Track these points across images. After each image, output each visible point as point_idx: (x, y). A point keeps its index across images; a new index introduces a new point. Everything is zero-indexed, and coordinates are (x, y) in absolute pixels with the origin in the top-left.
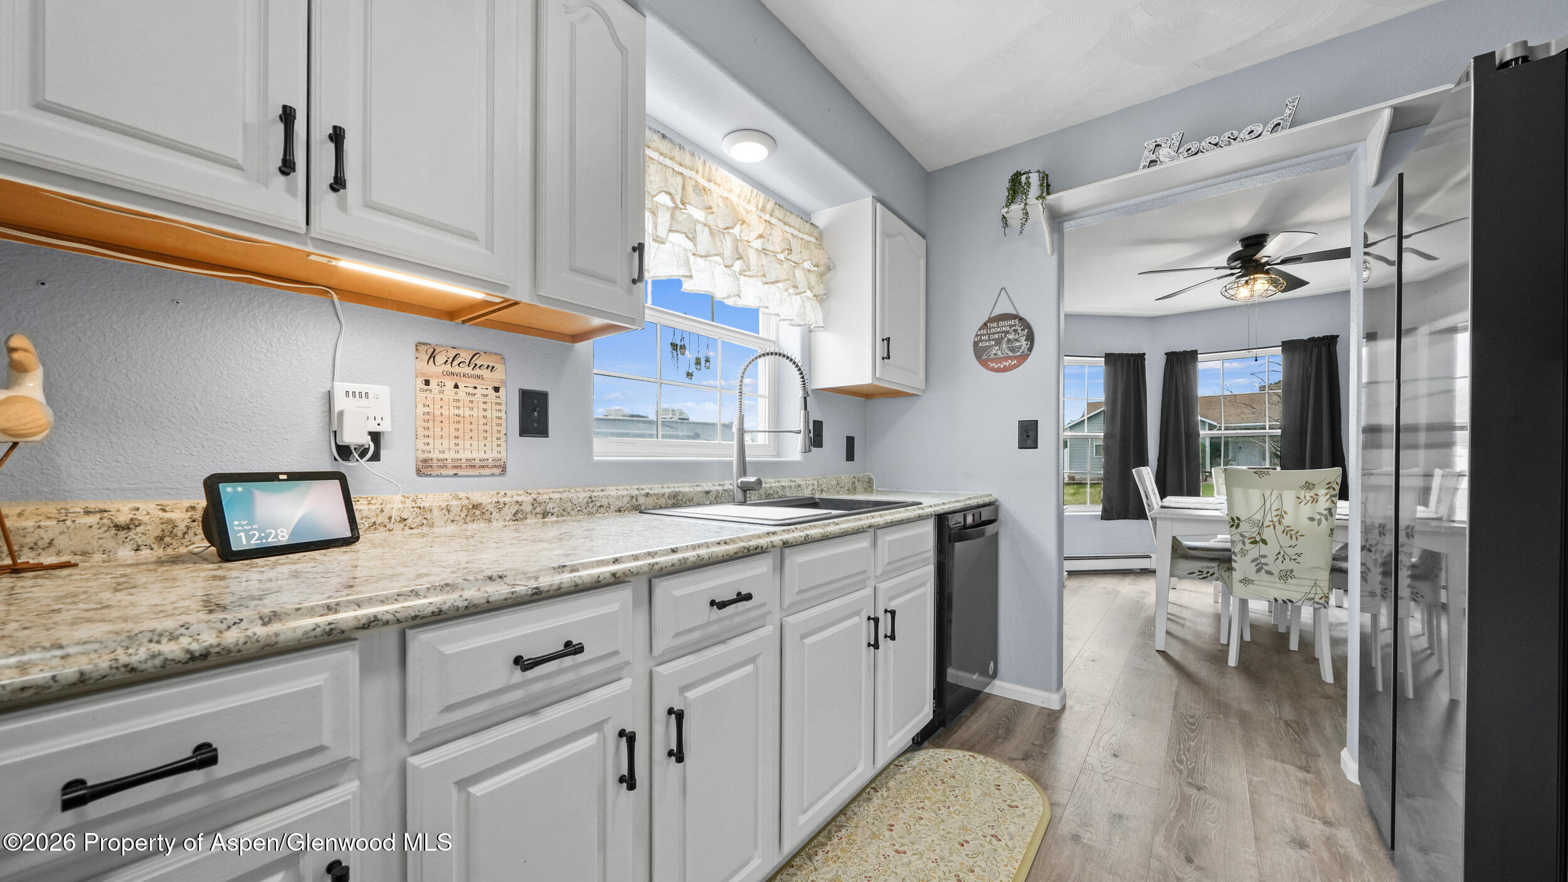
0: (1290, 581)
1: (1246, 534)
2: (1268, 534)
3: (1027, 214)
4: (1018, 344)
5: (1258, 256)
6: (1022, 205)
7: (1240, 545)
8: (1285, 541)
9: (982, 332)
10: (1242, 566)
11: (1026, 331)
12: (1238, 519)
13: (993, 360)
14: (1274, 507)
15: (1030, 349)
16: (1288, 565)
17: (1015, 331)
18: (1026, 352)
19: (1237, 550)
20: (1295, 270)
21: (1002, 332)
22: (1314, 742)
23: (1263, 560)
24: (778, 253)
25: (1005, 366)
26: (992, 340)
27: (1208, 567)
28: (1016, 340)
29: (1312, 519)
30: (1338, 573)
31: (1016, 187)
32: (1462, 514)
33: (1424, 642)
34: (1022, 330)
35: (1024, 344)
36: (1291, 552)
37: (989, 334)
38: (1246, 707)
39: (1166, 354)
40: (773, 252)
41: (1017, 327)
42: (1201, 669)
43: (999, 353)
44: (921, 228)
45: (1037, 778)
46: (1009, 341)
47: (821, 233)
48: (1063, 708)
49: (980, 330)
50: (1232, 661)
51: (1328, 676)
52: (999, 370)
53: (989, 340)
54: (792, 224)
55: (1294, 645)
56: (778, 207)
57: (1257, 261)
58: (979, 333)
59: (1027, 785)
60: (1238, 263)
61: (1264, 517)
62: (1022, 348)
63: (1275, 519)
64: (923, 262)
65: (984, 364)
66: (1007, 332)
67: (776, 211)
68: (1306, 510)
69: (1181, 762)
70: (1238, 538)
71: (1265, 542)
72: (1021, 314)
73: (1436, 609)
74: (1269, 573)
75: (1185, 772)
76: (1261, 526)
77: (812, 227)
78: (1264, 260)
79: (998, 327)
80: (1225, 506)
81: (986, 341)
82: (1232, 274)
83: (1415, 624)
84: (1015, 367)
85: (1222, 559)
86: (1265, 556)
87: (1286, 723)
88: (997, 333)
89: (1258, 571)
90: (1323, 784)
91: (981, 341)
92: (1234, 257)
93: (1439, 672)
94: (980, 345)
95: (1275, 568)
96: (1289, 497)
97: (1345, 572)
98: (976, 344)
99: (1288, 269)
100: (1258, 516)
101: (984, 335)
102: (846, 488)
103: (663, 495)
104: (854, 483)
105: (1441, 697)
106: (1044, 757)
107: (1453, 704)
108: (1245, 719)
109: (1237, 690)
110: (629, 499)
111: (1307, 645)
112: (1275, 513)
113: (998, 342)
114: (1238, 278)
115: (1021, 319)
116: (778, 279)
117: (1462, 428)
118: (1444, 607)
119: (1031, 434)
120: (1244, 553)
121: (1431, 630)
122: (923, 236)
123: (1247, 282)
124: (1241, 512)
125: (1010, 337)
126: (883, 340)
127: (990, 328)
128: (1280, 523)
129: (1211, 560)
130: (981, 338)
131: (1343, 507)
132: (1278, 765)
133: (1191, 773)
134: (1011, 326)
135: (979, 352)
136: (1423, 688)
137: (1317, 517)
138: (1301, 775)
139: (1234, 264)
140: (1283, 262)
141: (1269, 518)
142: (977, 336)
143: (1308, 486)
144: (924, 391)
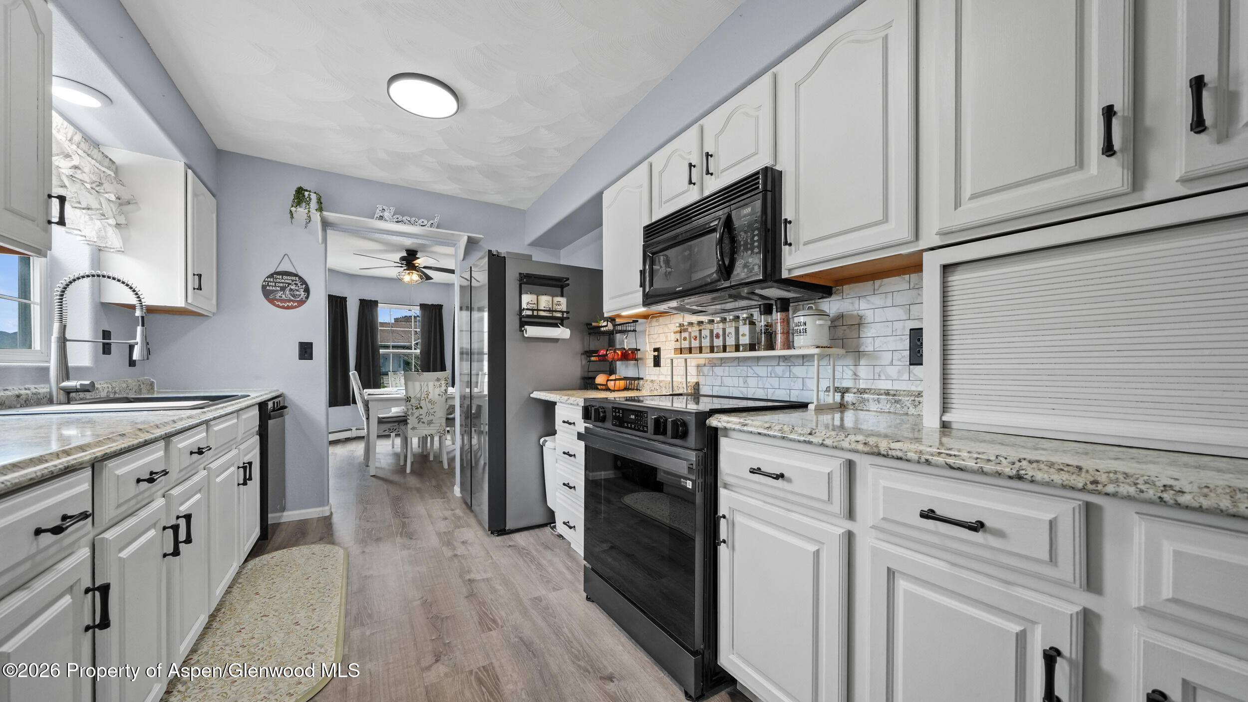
0: (432, 425)
1: (414, 405)
2: (423, 404)
3: (310, 217)
4: (298, 293)
5: (414, 262)
6: (306, 211)
7: (411, 411)
8: (430, 406)
9: (269, 279)
10: (412, 421)
11: (304, 286)
12: (410, 397)
13: (278, 300)
14: (425, 390)
15: (307, 298)
16: (431, 417)
17: (296, 284)
18: (304, 299)
19: (409, 413)
20: (429, 272)
21: (287, 283)
22: (444, 489)
23: (421, 417)
24: (86, 182)
25: (288, 305)
26: (278, 287)
27: (393, 426)
28: (297, 290)
29: (439, 395)
30: (450, 421)
31: (300, 196)
32: (486, 392)
33: (477, 446)
34: (301, 285)
35: (303, 294)
36: (432, 411)
37: (276, 283)
38: (418, 486)
39: (360, 300)
40: (81, 180)
41: (297, 282)
42: (396, 478)
43: (284, 296)
44: (214, 191)
45: (333, 543)
46: (291, 290)
47: (117, 168)
48: (331, 514)
49: (267, 277)
50: (408, 470)
51: (446, 466)
52: (283, 307)
53: (275, 286)
54: (95, 157)
55: (431, 458)
56: (84, 140)
57: (413, 264)
58: (266, 279)
59: (329, 547)
60: (404, 262)
61: (421, 395)
62: (301, 296)
63: (426, 396)
64: (214, 215)
65: (272, 301)
66: (289, 284)
67: (82, 143)
68: (437, 391)
69: (398, 512)
70: (410, 407)
71: (421, 408)
72: (300, 274)
73: (480, 433)
74: (423, 423)
75: (401, 515)
76: (420, 400)
77: (111, 162)
78: (417, 265)
79: (282, 279)
80: (404, 392)
81: (273, 286)
82: (401, 267)
83: (475, 441)
84: (296, 307)
85: (402, 421)
86: (421, 415)
87: (434, 487)
88: (282, 283)
89: (419, 422)
90: (450, 500)
91: (268, 285)
92: (403, 259)
93: (481, 455)
94: (268, 288)
95: (425, 420)
96: (431, 384)
97: (454, 419)
98: (264, 287)
99: (427, 271)
100: (419, 395)
101: (271, 282)
102: (134, 390)
104: (140, 385)
105: (482, 462)
106: (332, 535)
107: (485, 464)
108: (418, 490)
109: (413, 481)
111: (438, 457)
112: (425, 393)
113: (283, 289)
114: (405, 270)
115: (300, 278)
116: (89, 207)
117: (486, 354)
118: (482, 432)
119: (308, 351)
120: (412, 414)
121: (479, 441)
122: (214, 195)
123: (409, 273)
124: (411, 394)
125: (292, 287)
126: (194, 275)
127: (276, 279)
128: (427, 397)
129: (395, 422)
130: (268, 284)
131: (451, 390)
132: (434, 500)
133: (403, 514)
134: (293, 281)
135: (267, 293)
136: (477, 463)
137: (441, 394)
138: (442, 500)
139: (403, 262)
140: (424, 267)
141: (423, 396)
142: (264, 281)
143: (438, 380)
144: (214, 314)
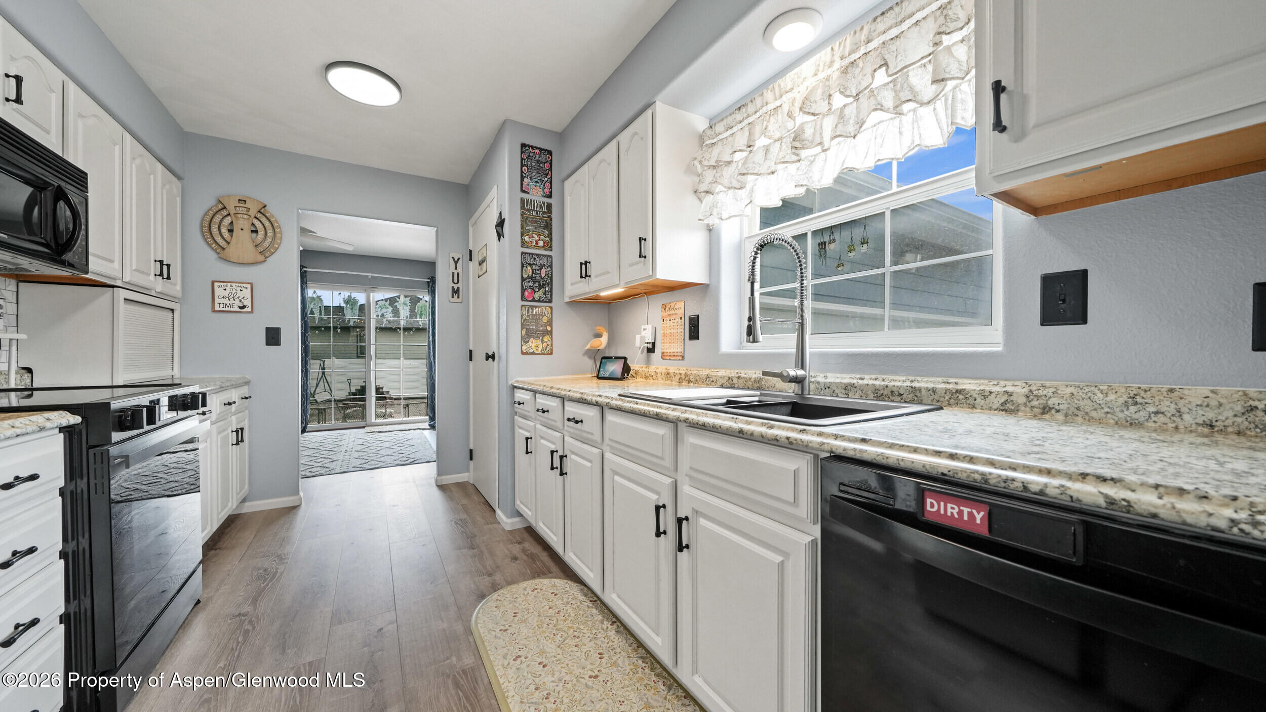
103: (750, 379)
110: (727, 378)
